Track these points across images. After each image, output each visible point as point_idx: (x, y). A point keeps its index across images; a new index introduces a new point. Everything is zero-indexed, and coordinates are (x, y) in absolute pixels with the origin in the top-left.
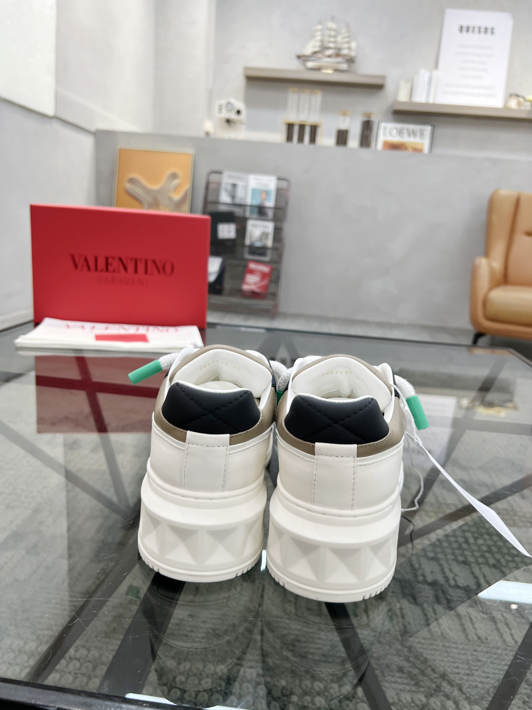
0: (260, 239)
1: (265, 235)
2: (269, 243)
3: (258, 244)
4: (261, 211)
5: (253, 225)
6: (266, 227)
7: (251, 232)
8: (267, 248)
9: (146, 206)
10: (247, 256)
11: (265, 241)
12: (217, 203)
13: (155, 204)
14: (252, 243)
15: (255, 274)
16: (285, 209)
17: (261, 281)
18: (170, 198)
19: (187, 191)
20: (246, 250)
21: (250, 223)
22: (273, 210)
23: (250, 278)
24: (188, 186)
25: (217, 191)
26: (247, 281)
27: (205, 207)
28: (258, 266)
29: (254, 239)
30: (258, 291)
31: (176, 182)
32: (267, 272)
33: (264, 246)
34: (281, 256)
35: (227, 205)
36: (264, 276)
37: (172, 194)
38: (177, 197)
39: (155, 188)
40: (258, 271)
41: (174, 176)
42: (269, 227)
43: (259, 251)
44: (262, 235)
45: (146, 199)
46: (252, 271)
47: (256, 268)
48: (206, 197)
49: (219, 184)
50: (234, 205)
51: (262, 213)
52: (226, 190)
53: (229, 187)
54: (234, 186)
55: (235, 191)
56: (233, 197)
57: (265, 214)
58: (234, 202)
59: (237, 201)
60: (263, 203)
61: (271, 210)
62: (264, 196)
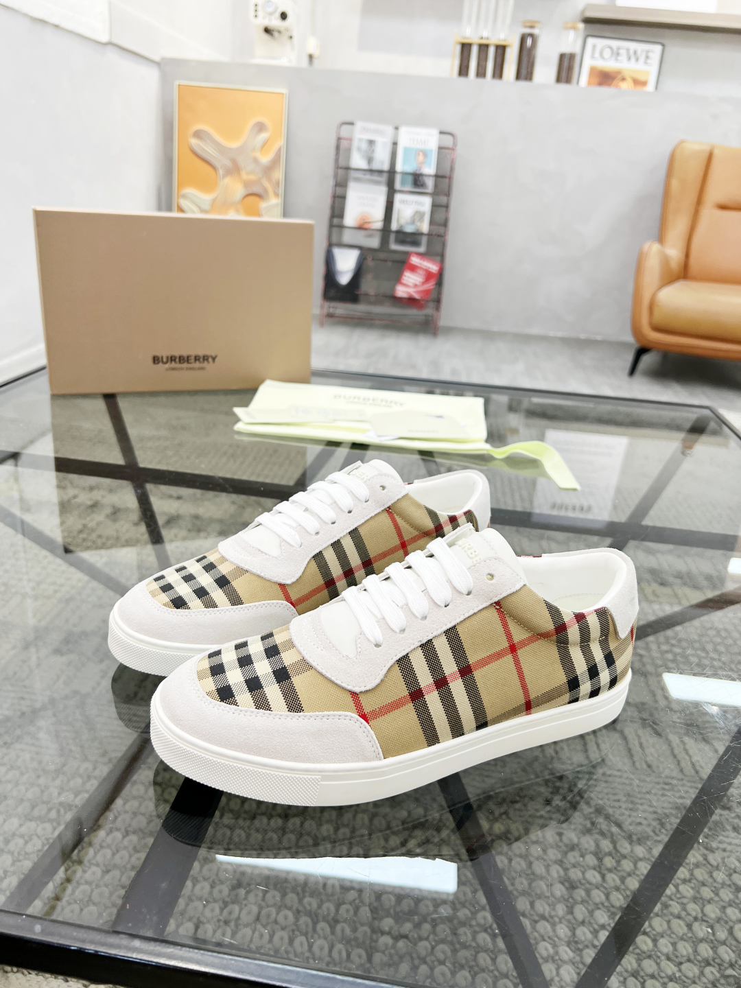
0: (413, 222)
1: (419, 215)
2: (425, 227)
3: (409, 229)
4: (417, 180)
5: (403, 202)
6: (421, 204)
7: (399, 210)
8: (422, 234)
9: (221, 172)
10: (394, 246)
11: (418, 224)
12: (348, 168)
13: (234, 170)
14: (401, 226)
15: (416, 272)
16: (450, 178)
17: (423, 283)
18: (256, 160)
19: (280, 150)
20: (392, 237)
21: (398, 198)
22: (434, 178)
23: (409, 278)
24: (281, 142)
25: (349, 150)
26: (404, 282)
27: (336, 176)
28: (424, 261)
29: (403, 221)
30: (417, 296)
31: (264, 136)
32: (434, 271)
33: (418, 230)
34: (444, 245)
35: (361, 172)
36: (429, 276)
37: (258, 155)
38: (265, 159)
39: (234, 145)
40: (421, 268)
41: (261, 127)
42: (425, 203)
43: (411, 238)
44: (414, 215)
45: (221, 161)
46: (413, 268)
47: (421, 264)
48: (337, 160)
49: (350, 140)
50: (371, 171)
51: (418, 183)
52: (359, 149)
53: (364, 146)
54: (371, 142)
55: (373, 151)
56: (370, 160)
57: (423, 185)
58: (370, 168)
59: (376, 166)
60: (420, 168)
61: (431, 178)
62: (421, 158)
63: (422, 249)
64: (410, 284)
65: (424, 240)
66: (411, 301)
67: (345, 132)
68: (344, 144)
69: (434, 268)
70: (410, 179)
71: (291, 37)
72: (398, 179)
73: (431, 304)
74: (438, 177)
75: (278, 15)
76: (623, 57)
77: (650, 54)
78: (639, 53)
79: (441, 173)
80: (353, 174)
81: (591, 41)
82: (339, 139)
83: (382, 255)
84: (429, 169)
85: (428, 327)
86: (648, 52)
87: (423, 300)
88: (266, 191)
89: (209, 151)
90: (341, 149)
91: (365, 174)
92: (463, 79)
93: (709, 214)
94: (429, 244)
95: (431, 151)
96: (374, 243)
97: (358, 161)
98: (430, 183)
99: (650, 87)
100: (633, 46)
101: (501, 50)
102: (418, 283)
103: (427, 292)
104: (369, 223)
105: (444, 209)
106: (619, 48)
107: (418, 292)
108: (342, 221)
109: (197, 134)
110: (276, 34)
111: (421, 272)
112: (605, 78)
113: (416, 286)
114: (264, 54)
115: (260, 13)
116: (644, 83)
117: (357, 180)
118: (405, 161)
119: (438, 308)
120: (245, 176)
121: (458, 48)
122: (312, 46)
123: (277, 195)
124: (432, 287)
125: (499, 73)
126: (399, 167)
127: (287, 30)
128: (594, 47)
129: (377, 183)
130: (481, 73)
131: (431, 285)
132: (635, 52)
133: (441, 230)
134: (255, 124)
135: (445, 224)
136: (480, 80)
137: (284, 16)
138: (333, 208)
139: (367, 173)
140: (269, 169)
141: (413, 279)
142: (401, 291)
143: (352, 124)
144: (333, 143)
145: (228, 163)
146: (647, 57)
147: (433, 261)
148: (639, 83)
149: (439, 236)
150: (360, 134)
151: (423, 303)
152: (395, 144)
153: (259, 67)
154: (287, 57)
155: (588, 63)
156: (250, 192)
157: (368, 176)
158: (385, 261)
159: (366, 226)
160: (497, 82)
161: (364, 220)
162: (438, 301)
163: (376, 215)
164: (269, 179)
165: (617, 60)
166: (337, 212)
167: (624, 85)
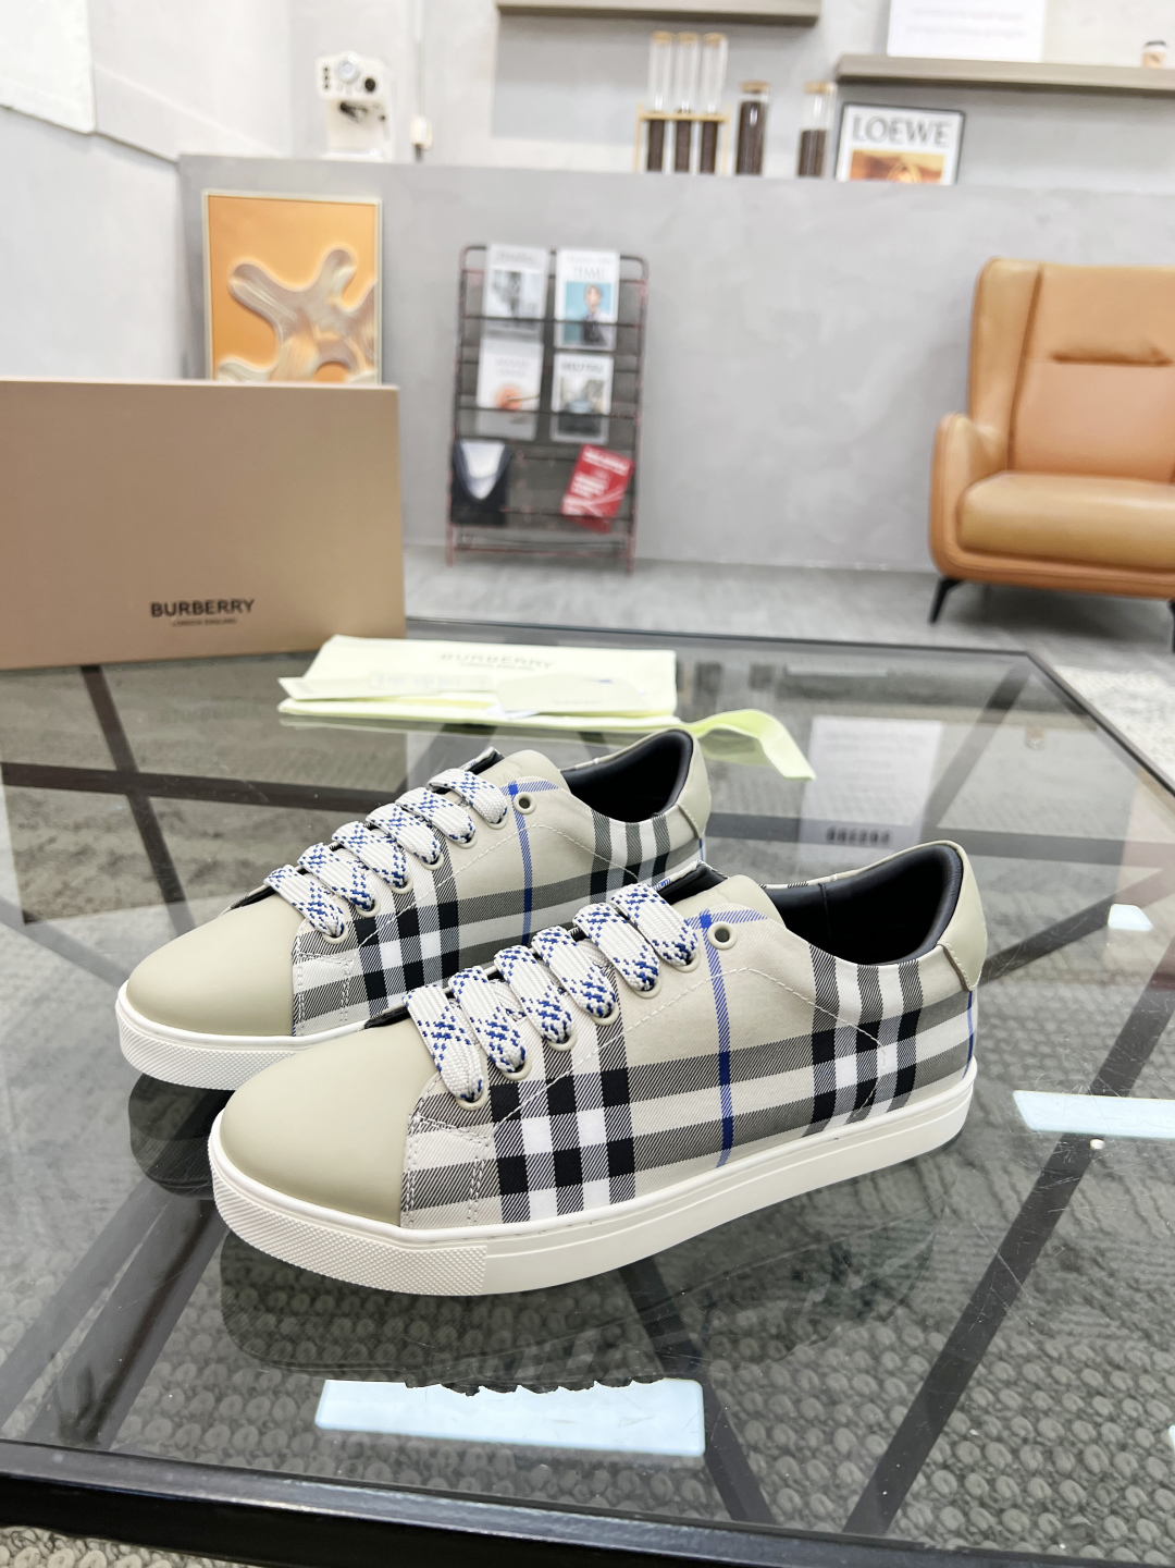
0: (585, 397)
1: (594, 386)
2: (605, 405)
3: (580, 408)
4: (588, 332)
5: (567, 366)
6: (595, 368)
7: (562, 379)
8: (600, 416)
9: (281, 329)
10: (558, 437)
11: (594, 400)
12: (480, 317)
13: (302, 325)
14: (568, 405)
15: (594, 475)
16: (640, 327)
17: (606, 492)
18: (335, 310)
19: (372, 292)
20: (554, 422)
21: (560, 360)
22: (615, 328)
23: (583, 484)
24: (373, 281)
25: (480, 290)
26: (576, 490)
27: (461, 329)
28: (604, 457)
29: (569, 397)
30: (597, 512)
31: (346, 271)
32: (621, 473)
33: (593, 410)
34: (635, 431)
35: (500, 322)
36: (614, 480)
37: (338, 301)
38: (350, 307)
39: (300, 286)
40: (601, 469)
41: (340, 258)
42: (603, 367)
43: (583, 423)
44: (587, 387)
45: (281, 313)
46: (589, 470)
47: (600, 462)
48: (462, 305)
49: (482, 273)
50: (517, 321)
51: (591, 336)
52: (496, 287)
53: (504, 281)
54: (515, 276)
55: (518, 290)
56: (514, 303)
57: (598, 340)
58: (515, 315)
59: (523, 312)
60: (593, 314)
61: (611, 328)
62: (593, 297)
63: (602, 439)
64: (585, 495)
65: (604, 425)
66: (587, 521)
67: (472, 260)
68: (472, 280)
69: (621, 467)
70: (578, 330)
71: (383, 118)
72: (559, 331)
73: (621, 525)
74: (620, 325)
75: (361, 83)
76: (903, 135)
77: (944, 129)
78: (926, 126)
79: (626, 320)
80: (488, 326)
81: (852, 112)
82: (464, 272)
83: (539, 451)
84: (608, 315)
85: (617, 561)
86: (940, 126)
87: (607, 519)
88: (353, 357)
89: (260, 297)
90: (468, 287)
91: (507, 326)
92: (654, 175)
93: (1041, 370)
94: (612, 430)
95: (609, 286)
96: (527, 431)
97: (495, 306)
98: (609, 336)
99: (947, 178)
100: (916, 117)
101: (711, 128)
102: (597, 492)
103: (613, 505)
104: (516, 401)
105: (632, 376)
106: (895, 122)
107: (599, 506)
108: (475, 400)
109: (241, 272)
110: (359, 113)
111: (602, 475)
112: (876, 167)
113: (594, 496)
114: (342, 144)
115: (333, 82)
116: (937, 174)
117: (495, 334)
118: (569, 302)
119: (630, 530)
120: (319, 335)
121: (644, 128)
122: (420, 131)
123: (370, 362)
124: (619, 498)
125: (709, 163)
126: (560, 312)
127: (377, 106)
128: (857, 121)
129: (526, 338)
130: (681, 164)
131: (617, 494)
132: (921, 128)
133: (630, 408)
134: (331, 255)
135: (635, 398)
136: (681, 176)
137: (370, 85)
138: (459, 380)
139: (511, 323)
140: (355, 323)
141: (588, 486)
142: (572, 506)
143: (482, 248)
144: (455, 278)
145: (290, 314)
146: (939, 134)
147: (621, 458)
148: (929, 174)
149: (626, 417)
150: (496, 264)
151: (606, 522)
152: (552, 277)
153: (334, 164)
154: (378, 148)
155: (849, 145)
156: (328, 357)
157: (512, 329)
158: (546, 459)
159: (513, 406)
160: (706, 177)
161: (508, 396)
162: (630, 519)
163: (527, 386)
164: (358, 337)
165: (893, 140)
166: (465, 386)
167: (906, 178)
